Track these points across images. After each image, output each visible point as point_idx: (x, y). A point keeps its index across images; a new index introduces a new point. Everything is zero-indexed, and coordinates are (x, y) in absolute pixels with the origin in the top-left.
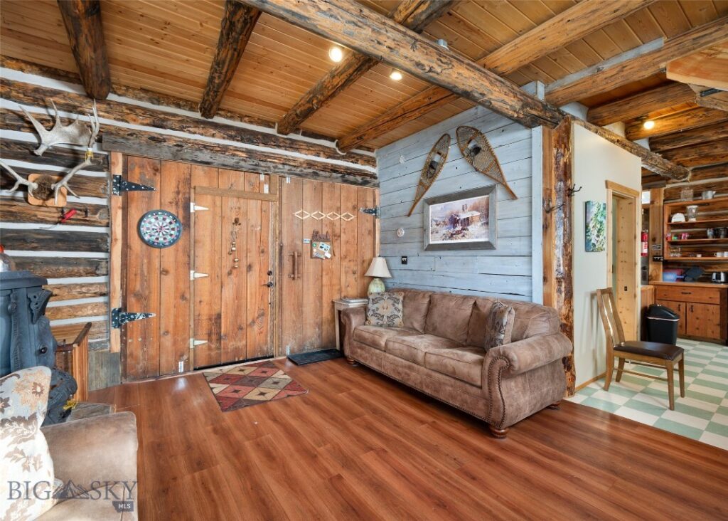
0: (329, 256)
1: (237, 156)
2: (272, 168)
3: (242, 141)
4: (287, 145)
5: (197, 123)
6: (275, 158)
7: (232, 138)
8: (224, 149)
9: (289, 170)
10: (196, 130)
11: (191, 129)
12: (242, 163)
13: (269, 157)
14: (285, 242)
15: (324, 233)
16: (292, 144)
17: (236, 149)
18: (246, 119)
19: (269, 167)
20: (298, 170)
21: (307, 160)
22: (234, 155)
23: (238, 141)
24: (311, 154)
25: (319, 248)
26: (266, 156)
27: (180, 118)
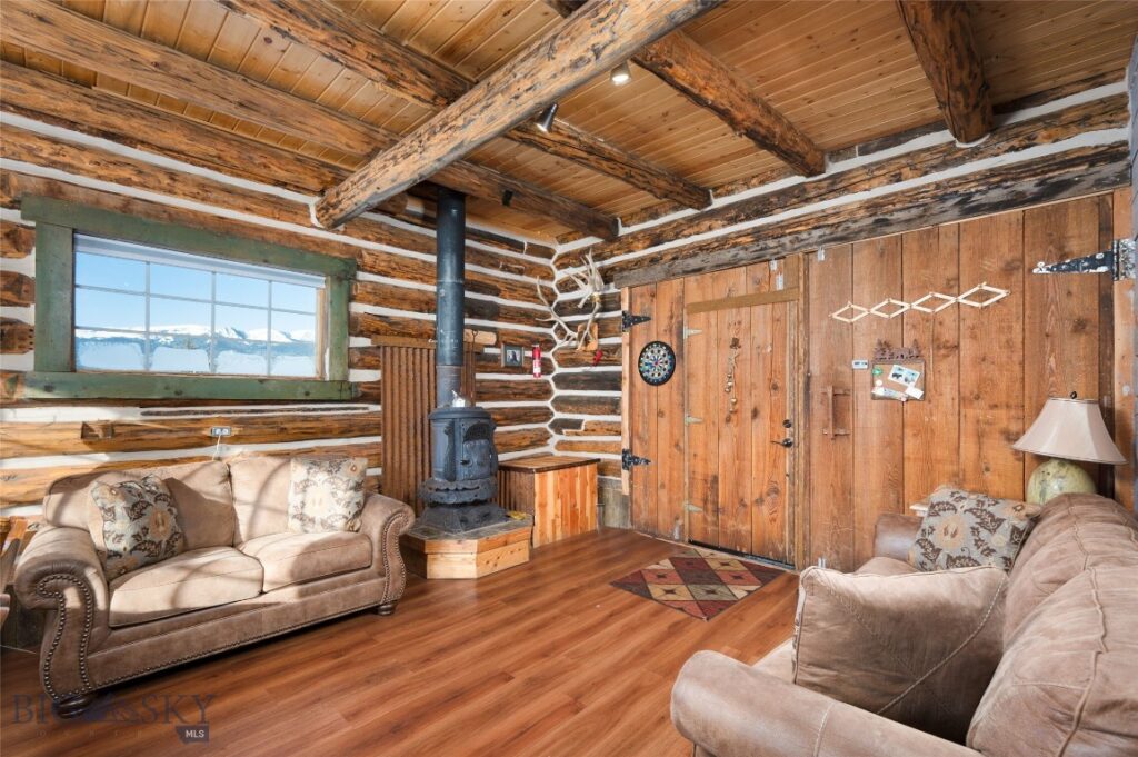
0: (918, 394)
1: (739, 244)
2: (788, 245)
3: (748, 218)
4: (823, 191)
5: (690, 221)
6: (799, 224)
7: (733, 221)
8: (722, 242)
9: (821, 236)
10: (691, 231)
11: (685, 233)
12: (742, 254)
13: (788, 227)
14: (815, 369)
15: (908, 344)
16: (833, 184)
17: (740, 234)
18: (754, 181)
19: (782, 245)
20: (840, 229)
21: (868, 201)
22: (734, 245)
23: (742, 221)
24: (880, 184)
25: (890, 378)
26: (782, 227)
27: (675, 225)
